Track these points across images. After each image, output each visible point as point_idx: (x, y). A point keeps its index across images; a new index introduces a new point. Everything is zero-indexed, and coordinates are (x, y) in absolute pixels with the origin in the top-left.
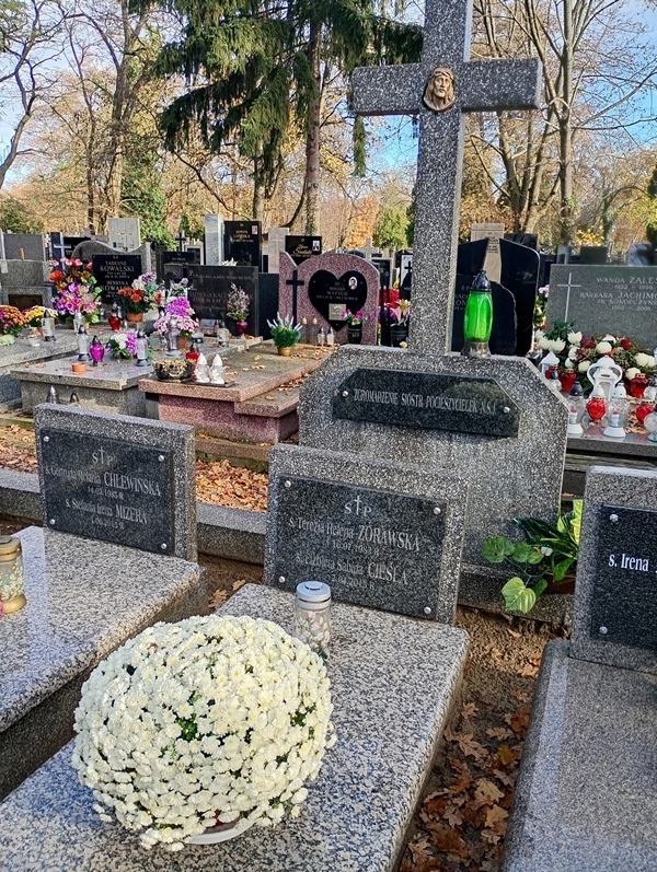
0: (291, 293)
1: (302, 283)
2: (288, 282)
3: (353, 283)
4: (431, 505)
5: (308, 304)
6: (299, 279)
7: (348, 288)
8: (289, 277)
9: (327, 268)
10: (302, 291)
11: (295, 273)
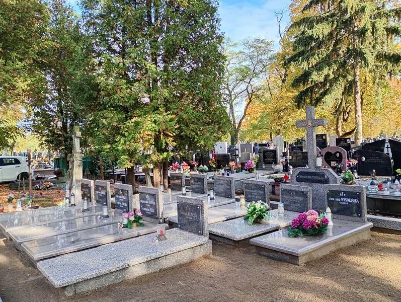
1: (322, 156)
3: (338, 155)
4: (304, 192)
5: (325, 162)
7: (336, 157)
9: (330, 151)
11: (320, 153)
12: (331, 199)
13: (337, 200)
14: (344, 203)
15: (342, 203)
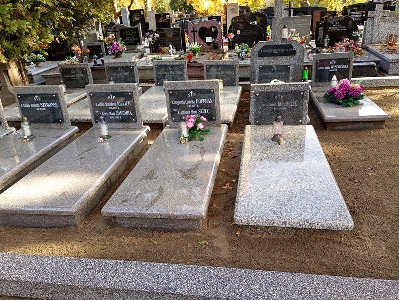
0: (193, 35)
1: (196, 32)
2: (192, 32)
3: (213, 30)
5: (199, 38)
6: (195, 30)
7: (212, 32)
8: (192, 30)
9: (204, 26)
10: (197, 34)
11: (194, 28)
12: (320, 68)
13: (326, 68)
14: (333, 70)
15: (331, 71)
